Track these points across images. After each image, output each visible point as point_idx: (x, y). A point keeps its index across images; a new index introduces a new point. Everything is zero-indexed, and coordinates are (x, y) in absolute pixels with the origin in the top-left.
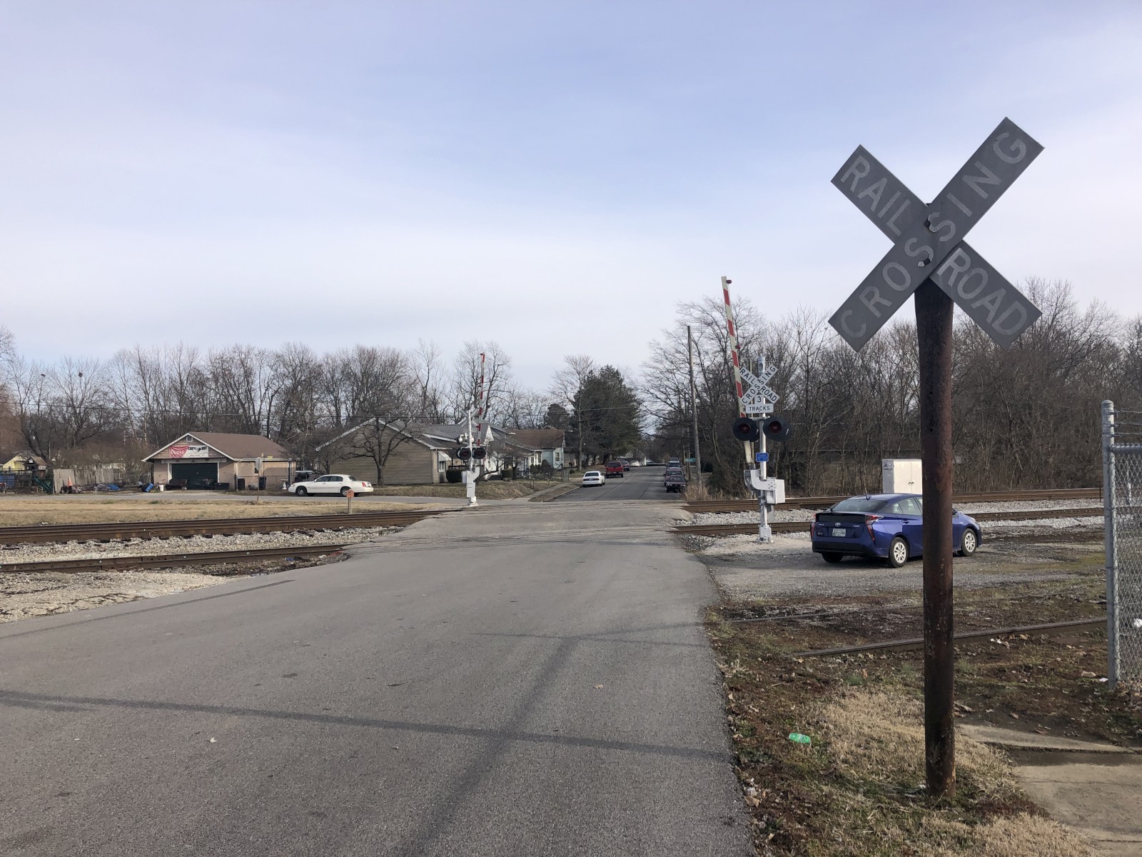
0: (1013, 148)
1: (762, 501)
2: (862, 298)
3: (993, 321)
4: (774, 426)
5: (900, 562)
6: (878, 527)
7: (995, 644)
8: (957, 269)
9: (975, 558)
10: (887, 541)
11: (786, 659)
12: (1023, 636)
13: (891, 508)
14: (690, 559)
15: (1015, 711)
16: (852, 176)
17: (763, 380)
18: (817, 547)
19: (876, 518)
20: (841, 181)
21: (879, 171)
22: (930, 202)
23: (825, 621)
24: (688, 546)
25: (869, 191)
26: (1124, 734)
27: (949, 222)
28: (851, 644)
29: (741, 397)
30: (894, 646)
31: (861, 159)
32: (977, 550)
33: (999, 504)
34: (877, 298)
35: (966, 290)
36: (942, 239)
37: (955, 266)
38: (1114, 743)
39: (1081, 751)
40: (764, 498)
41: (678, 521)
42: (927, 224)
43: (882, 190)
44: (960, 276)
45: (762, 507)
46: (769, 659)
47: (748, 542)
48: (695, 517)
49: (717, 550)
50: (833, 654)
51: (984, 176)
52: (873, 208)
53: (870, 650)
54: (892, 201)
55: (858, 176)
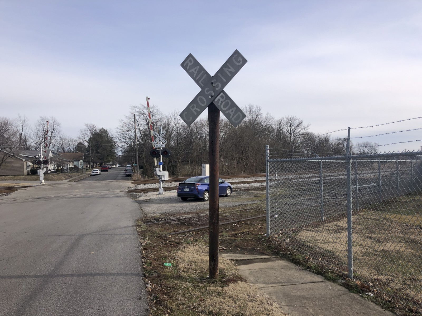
0: (238, 60)
1: (160, 180)
2: (190, 107)
3: (232, 118)
4: (165, 152)
5: (207, 199)
6: (200, 187)
7: (234, 225)
8: (221, 100)
9: (230, 197)
10: (202, 192)
11: (165, 236)
12: (243, 222)
13: (204, 181)
14: (133, 202)
15: (239, 248)
16: (188, 64)
17: (161, 135)
18: (179, 195)
19: (199, 184)
20: (184, 65)
21: (196, 63)
22: (213, 76)
23: (180, 221)
24: (132, 197)
25: (193, 70)
26: (270, 252)
27: (218, 83)
28: (188, 229)
29: (153, 141)
30: (202, 229)
31: (190, 58)
32: (231, 194)
33: (238, 179)
34: (195, 108)
35: (224, 107)
36: (217, 89)
37: (220, 98)
38: (267, 255)
39: (257, 259)
40: (161, 178)
41: (129, 188)
42: (212, 83)
43: (197, 70)
44: (222, 102)
45: (160, 182)
46: (159, 237)
47: (155, 195)
48: (136, 186)
49: (143, 198)
50: (182, 233)
51: (230, 69)
52: (194, 76)
53: (194, 230)
54: (201, 74)
55: (190, 64)
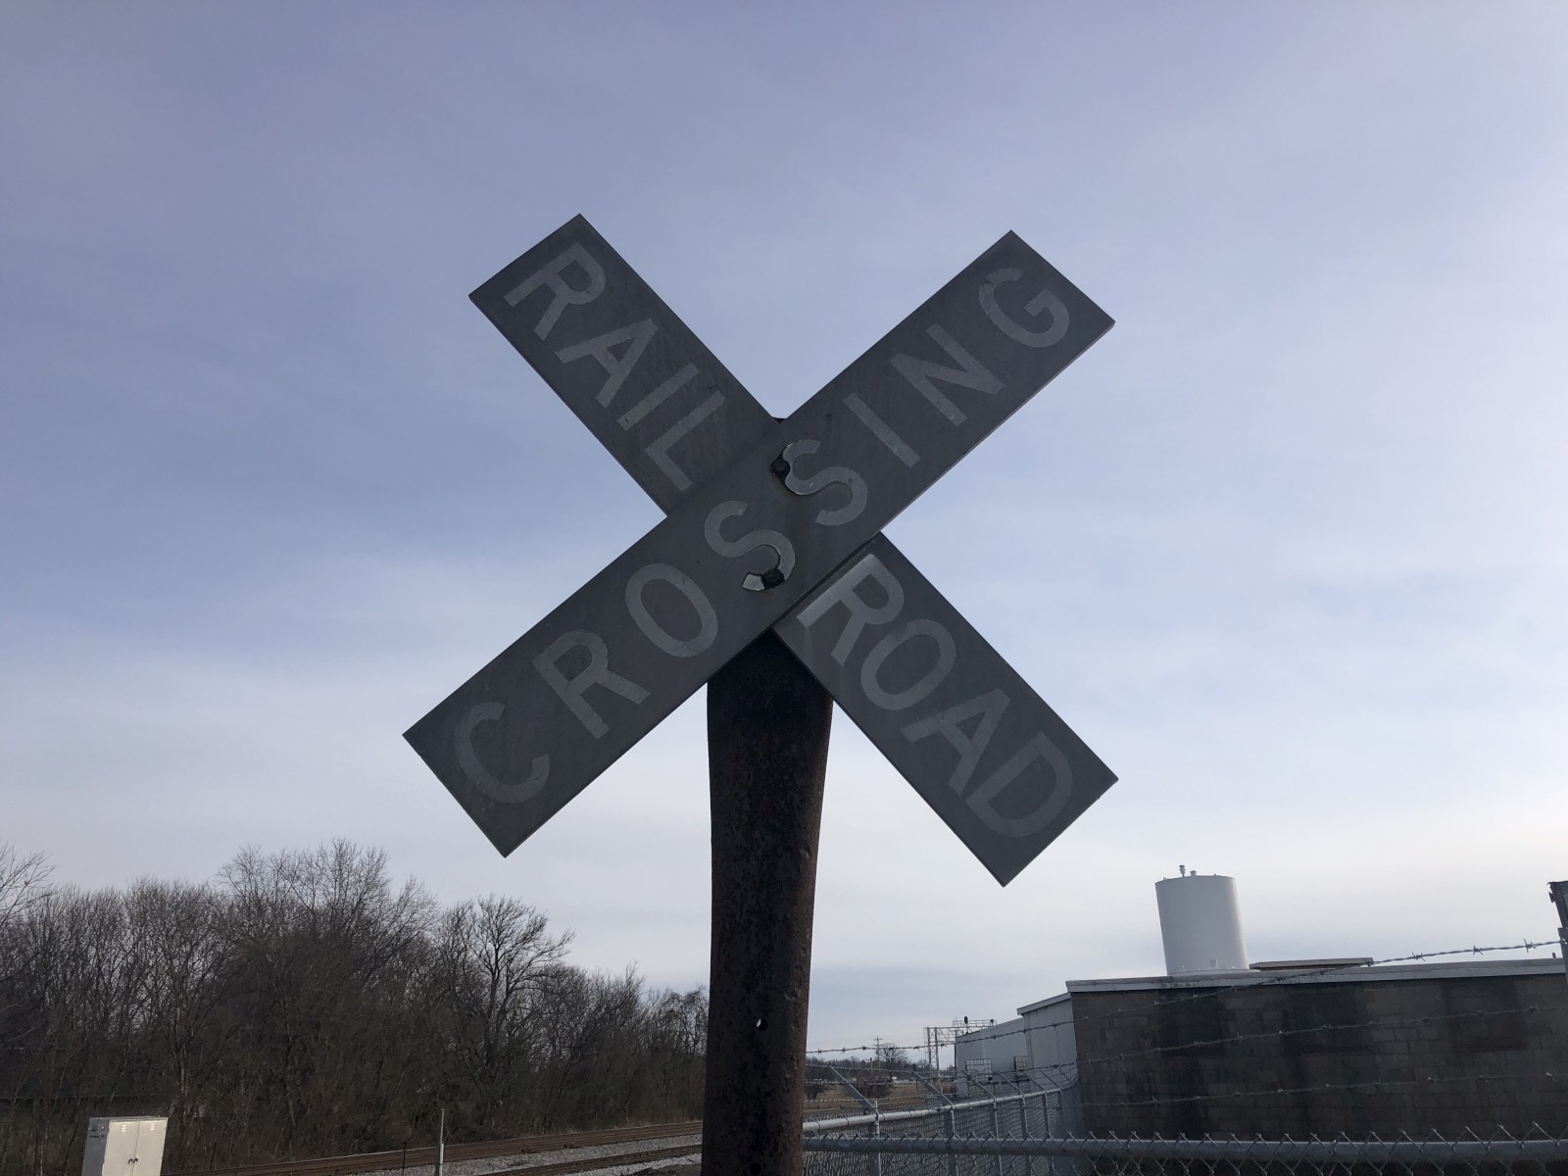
0: (1033, 308)
2: (545, 664)
8: (862, 616)
16: (545, 295)
20: (504, 301)
22: (785, 416)
25: (597, 347)
27: (845, 474)
31: (577, 253)
34: (599, 672)
36: (825, 518)
37: (855, 605)
42: (780, 470)
43: (637, 351)
44: (870, 637)
51: (957, 367)
52: (606, 396)
54: (669, 388)
55: (565, 296)
